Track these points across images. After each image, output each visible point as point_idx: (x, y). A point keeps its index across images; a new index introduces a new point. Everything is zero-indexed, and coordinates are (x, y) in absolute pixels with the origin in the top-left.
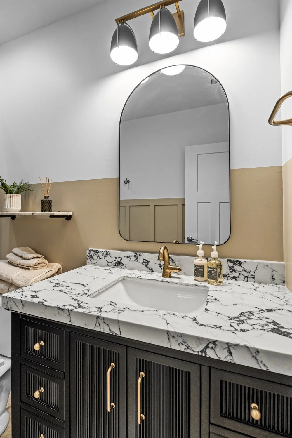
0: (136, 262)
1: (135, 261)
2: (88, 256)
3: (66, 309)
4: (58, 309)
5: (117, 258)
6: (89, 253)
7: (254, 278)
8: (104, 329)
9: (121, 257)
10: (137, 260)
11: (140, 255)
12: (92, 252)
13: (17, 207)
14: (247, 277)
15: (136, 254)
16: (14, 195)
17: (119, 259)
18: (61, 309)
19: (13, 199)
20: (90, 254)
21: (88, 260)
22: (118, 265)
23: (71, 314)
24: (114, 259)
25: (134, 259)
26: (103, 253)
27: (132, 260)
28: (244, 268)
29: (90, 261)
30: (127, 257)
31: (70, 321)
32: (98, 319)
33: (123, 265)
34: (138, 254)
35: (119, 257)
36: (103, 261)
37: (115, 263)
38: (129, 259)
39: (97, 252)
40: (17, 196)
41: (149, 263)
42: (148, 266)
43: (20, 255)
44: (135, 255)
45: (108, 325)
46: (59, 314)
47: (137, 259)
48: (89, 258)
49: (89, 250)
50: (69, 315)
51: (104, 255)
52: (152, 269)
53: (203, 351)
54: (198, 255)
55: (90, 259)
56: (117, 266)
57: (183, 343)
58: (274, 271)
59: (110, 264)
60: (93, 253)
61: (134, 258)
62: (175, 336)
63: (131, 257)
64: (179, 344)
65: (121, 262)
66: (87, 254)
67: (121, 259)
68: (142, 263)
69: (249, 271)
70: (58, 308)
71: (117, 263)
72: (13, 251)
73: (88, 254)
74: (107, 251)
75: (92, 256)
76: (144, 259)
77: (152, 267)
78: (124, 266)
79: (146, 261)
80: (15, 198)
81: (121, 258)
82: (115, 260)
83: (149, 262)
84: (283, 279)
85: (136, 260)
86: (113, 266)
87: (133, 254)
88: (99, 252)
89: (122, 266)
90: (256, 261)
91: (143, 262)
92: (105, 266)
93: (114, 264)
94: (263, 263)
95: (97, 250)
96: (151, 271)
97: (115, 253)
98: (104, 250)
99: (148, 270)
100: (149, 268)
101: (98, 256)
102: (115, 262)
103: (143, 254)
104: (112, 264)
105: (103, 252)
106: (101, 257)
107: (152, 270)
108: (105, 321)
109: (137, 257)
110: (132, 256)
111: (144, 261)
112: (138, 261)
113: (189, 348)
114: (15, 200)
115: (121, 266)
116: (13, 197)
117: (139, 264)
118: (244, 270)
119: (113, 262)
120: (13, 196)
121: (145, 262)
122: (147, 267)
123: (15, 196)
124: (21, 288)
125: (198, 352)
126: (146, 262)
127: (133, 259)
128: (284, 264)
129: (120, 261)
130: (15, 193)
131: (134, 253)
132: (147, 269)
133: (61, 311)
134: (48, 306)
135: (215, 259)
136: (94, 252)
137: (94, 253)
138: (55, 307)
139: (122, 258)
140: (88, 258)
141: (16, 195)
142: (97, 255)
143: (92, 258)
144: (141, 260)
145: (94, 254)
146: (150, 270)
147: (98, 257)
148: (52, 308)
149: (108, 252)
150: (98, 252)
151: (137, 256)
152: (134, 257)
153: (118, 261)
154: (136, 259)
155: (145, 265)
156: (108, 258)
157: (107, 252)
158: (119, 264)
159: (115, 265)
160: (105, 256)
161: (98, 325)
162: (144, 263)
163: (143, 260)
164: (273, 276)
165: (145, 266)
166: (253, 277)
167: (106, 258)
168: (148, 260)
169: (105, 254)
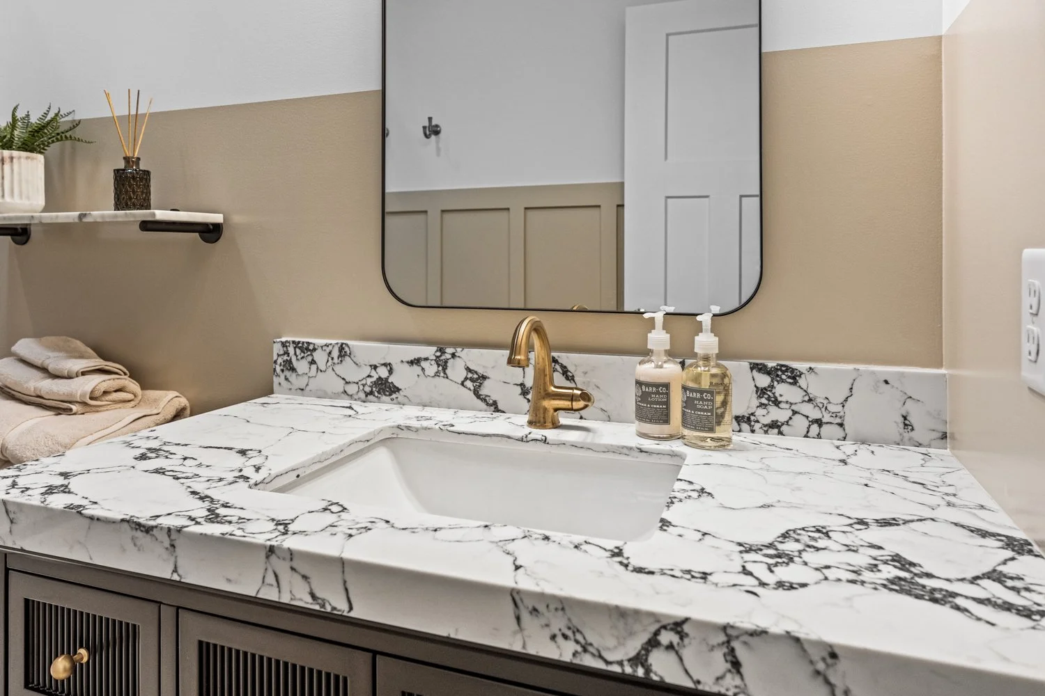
0: (440, 381)
1: (437, 374)
2: (279, 362)
3: (162, 528)
4: (132, 528)
5: (375, 367)
6: (282, 352)
7: (841, 425)
8: (295, 593)
9: (390, 364)
10: (445, 373)
11: (453, 355)
12: (291, 350)
13: (28, 198)
14: (819, 422)
15: (440, 350)
16: (15, 153)
17: (383, 372)
18: (144, 526)
19: (12, 170)
20: (285, 357)
21: (278, 375)
22: (379, 393)
23: (176, 544)
24: (367, 370)
25: (434, 368)
26: (330, 353)
27: (427, 373)
28: (809, 391)
29: (286, 379)
30: (411, 363)
31: (175, 570)
32: (273, 558)
33: (398, 390)
34: (450, 350)
35: (385, 365)
36: (330, 381)
37: (369, 383)
38: (416, 369)
39: (307, 349)
40: (27, 158)
41: (486, 383)
42: (483, 392)
43: (38, 362)
44: (438, 354)
45: (305, 577)
46: (135, 545)
47: (444, 369)
48: (282, 371)
49: (282, 343)
50: (172, 549)
51: (332, 359)
52: (495, 403)
53: (638, 660)
54: (649, 347)
55: (288, 373)
56: (376, 394)
57: (569, 633)
58: (909, 402)
59: (352, 389)
60: (295, 354)
61: (436, 366)
62: (541, 608)
63: (423, 364)
64: (553, 637)
65: (390, 381)
66: (275, 358)
67: (391, 372)
68: (462, 384)
69: (825, 402)
70: (133, 526)
71: (375, 383)
72: (14, 348)
73: (278, 355)
74: (342, 344)
75: (290, 362)
76: (469, 370)
77: (494, 397)
78: (399, 395)
79: (475, 376)
80: (20, 163)
81: (391, 368)
82: (369, 376)
83: (484, 378)
84: (942, 428)
85: (442, 374)
86: (362, 395)
87: (430, 351)
88: (315, 349)
89: (394, 396)
90: (850, 367)
91: (466, 379)
92: (335, 396)
93: (368, 389)
94: (873, 373)
95: (309, 343)
96: (492, 408)
97: (368, 351)
98: (334, 342)
99: (482, 405)
100: (485, 400)
101: (313, 362)
102: (369, 381)
103: (466, 350)
104: (361, 387)
105: (330, 347)
106: (322, 366)
107: (495, 407)
108: (295, 564)
109: (446, 362)
110: (426, 359)
111: (470, 375)
112: (447, 378)
113: (590, 649)
114: (20, 174)
115: (390, 395)
116: (14, 160)
117: (452, 385)
118: (806, 398)
119: (364, 382)
120: (12, 158)
121: (472, 380)
122: (478, 396)
123: (20, 158)
124: (16, 466)
125: (620, 663)
126: (477, 380)
127: (431, 368)
128: (945, 375)
129: (387, 379)
130: (19, 149)
131: (435, 348)
132: (479, 401)
133: (145, 534)
134: (98, 519)
135: (706, 358)
136: (300, 348)
137: (298, 351)
138: (123, 520)
139: (394, 367)
140: (278, 369)
141: (24, 154)
142: (310, 359)
143: (293, 369)
144: (457, 371)
145: (299, 357)
146: (488, 404)
147: (314, 367)
148: (113, 525)
149: (347, 349)
150: (311, 347)
151: (443, 358)
152: (433, 362)
153: (380, 378)
154: (440, 368)
155: (472, 388)
156: (347, 369)
157: (341, 349)
158: (384, 388)
159: (371, 393)
160: (336, 360)
161: (270, 579)
162: (469, 384)
163: (464, 373)
164: (905, 418)
165: (471, 394)
166: (838, 421)
167: (338, 368)
168: (481, 371)
169: (335, 353)
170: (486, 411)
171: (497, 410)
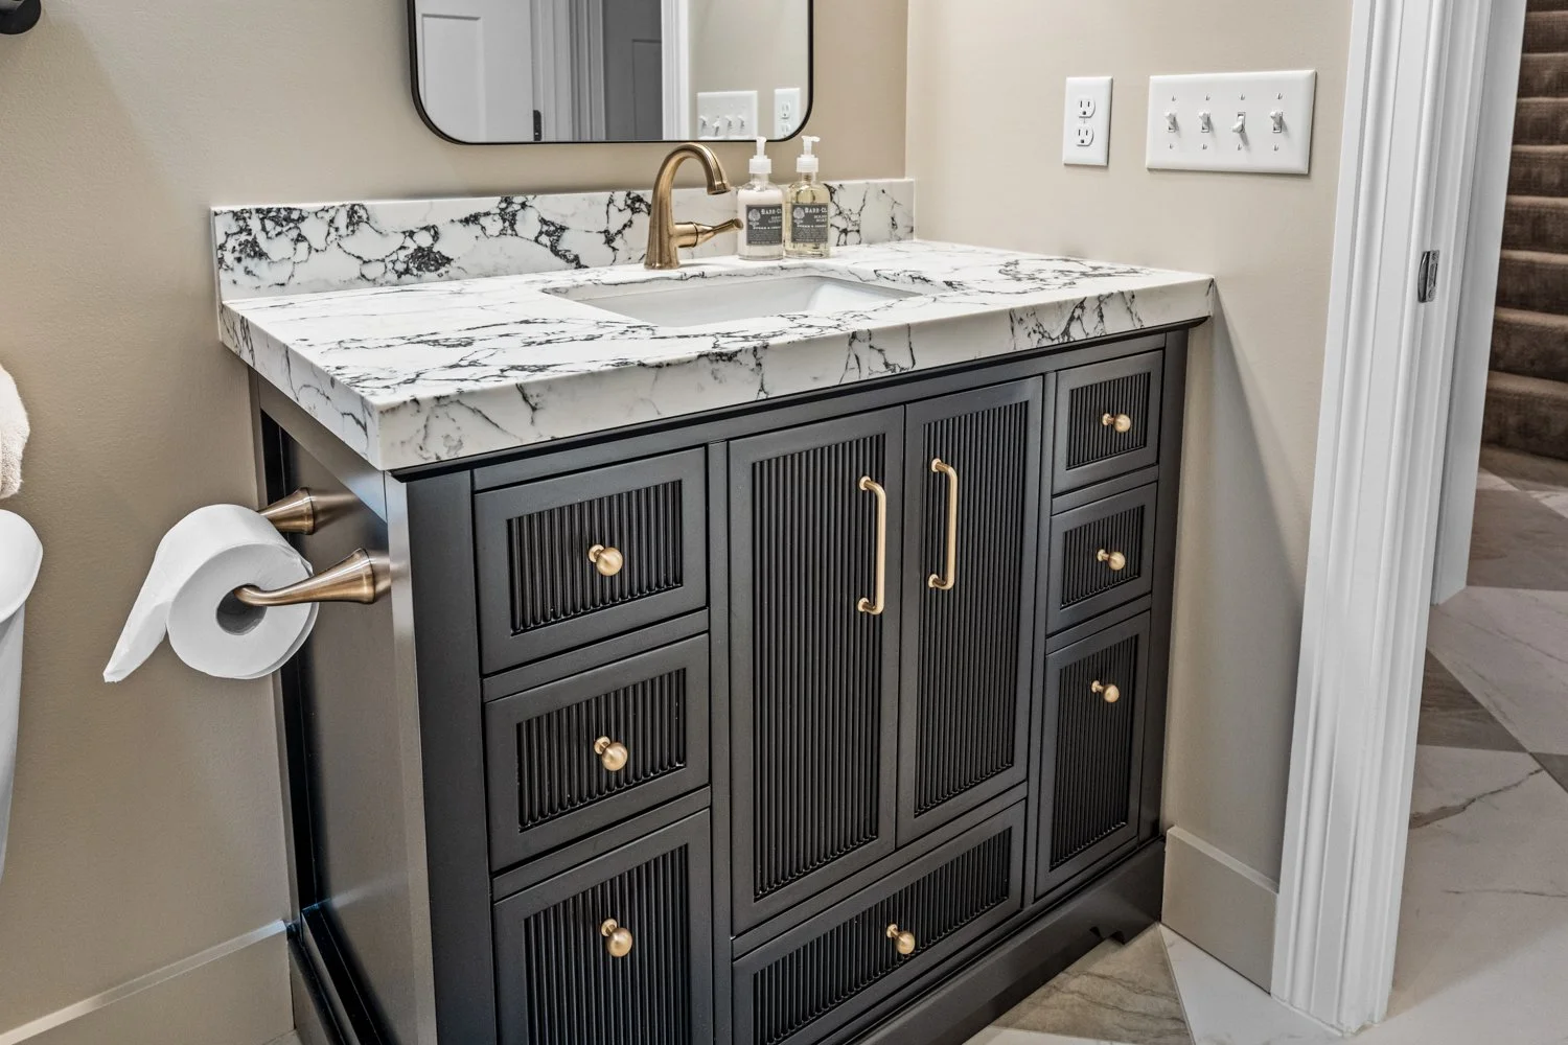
0: (508, 240)
1: (502, 233)
2: (229, 246)
5: (411, 234)
6: (236, 230)
7: (858, 231)
9: (433, 227)
10: (513, 230)
11: (523, 205)
12: (254, 224)
14: (845, 231)
15: (506, 200)
17: (424, 240)
20: (243, 237)
21: (228, 268)
22: (419, 269)
24: (399, 240)
25: (499, 225)
26: (332, 221)
27: (488, 233)
28: (840, 205)
29: (248, 272)
30: (466, 221)
33: (448, 260)
34: (518, 199)
35: (426, 228)
36: (336, 263)
37: (402, 258)
38: (474, 229)
39: (288, 219)
41: (566, 235)
42: (562, 246)
44: (504, 205)
47: (512, 225)
48: (239, 260)
49: (235, 214)
51: (337, 229)
52: (576, 258)
55: (247, 262)
56: (415, 272)
58: (895, 205)
59: (373, 271)
60: (264, 229)
61: (501, 222)
63: (483, 221)
65: (435, 250)
66: (221, 239)
67: (436, 237)
68: (536, 240)
69: (849, 213)
71: (413, 257)
73: (227, 235)
74: (354, 205)
75: (255, 243)
76: (543, 221)
77: (575, 251)
78: (451, 269)
79: (552, 228)
81: (436, 233)
82: (402, 248)
83: (563, 229)
84: (910, 224)
85: (509, 232)
86: (392, 277)
87: (492, 203)
88: (302, 218)
89: (442, 270)
90: (862, 182)
91: (541, 233)
92: (346, 285)
93: (401, 267)
94: (876, 184)
95: (290, 210)
96: (574, 265)
97: (395, 215)
98: (337, 204)
99: (561, 262)
100: (565, 256)
101: (300, 238)
102: (402, 255)
103: (539, 197)
104: (390, 266)
105: (332, 213)
106: (318, 242)
107: (576, 262)
109: (514, 215)
110: (487, 214)
111: (545, 228)
112: (516, 235)
115: (437, 269)
117: (525, 242)
118: (838, 212)
119: (394, 257)
121: (548, 234)
122: (555, 250)
126: (553, 232)
127: (494, 225)
128: (912, 182)
129: (430, 249)
131: (499, 198)
132: (558, 259)
136: (272, 219)
137: (269, 224)
139: (441, 229)
140: (229, 258)
142: (294, 234)
143: (261, 255)
144: (528, 224)
145: (272, 233)
146: (568, 261)
147: (303, 246)
149: (362, 212)
150: (295, 215)
151: (510, 209)
152: (497, 217)
153: (420, 249)
154: (507, 224)
155: (549, 244)
156: (364, 242)
157: (352, 212)
158: (428, 261)
159: (407, 271)
160: (343, 231)
162: (544, 239)
163: (538, 227)
164: (893, 219)
165: (548, 250)
166: (856, 228)
167: (348, 244)
168: (559, 221)
169: (342, 220)
170: (566, 269)
171: (579, 266)
